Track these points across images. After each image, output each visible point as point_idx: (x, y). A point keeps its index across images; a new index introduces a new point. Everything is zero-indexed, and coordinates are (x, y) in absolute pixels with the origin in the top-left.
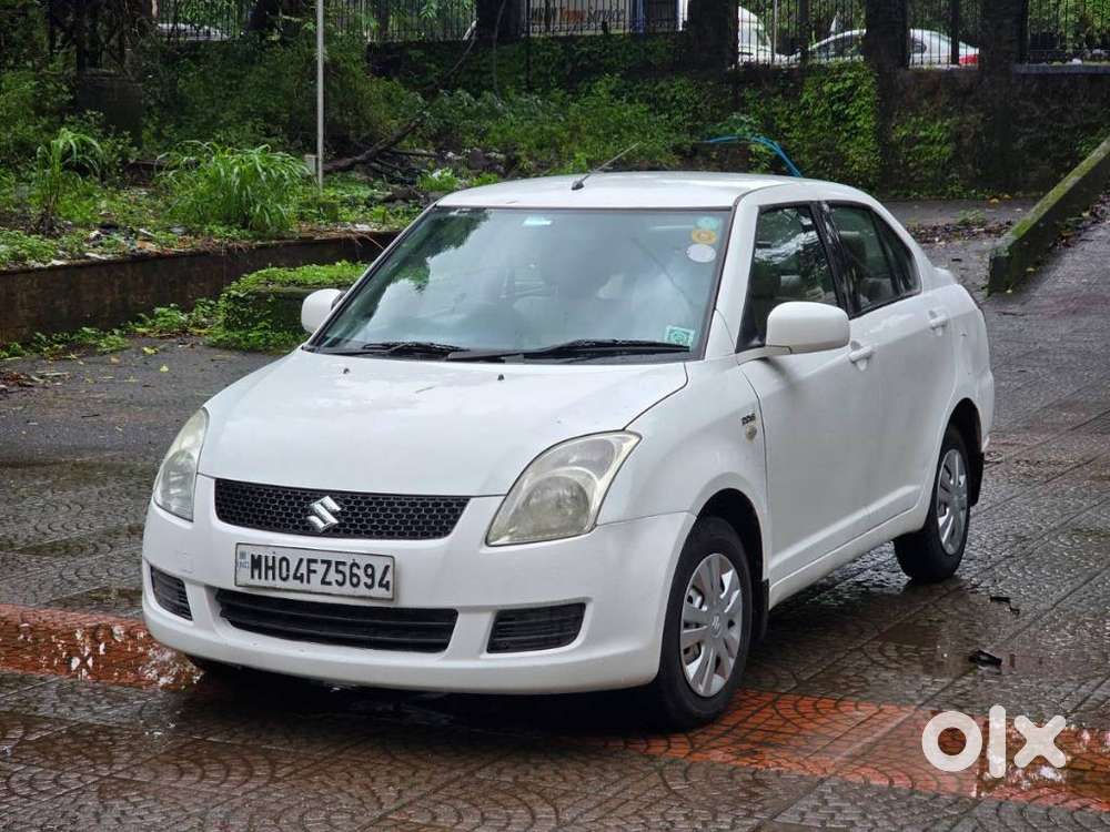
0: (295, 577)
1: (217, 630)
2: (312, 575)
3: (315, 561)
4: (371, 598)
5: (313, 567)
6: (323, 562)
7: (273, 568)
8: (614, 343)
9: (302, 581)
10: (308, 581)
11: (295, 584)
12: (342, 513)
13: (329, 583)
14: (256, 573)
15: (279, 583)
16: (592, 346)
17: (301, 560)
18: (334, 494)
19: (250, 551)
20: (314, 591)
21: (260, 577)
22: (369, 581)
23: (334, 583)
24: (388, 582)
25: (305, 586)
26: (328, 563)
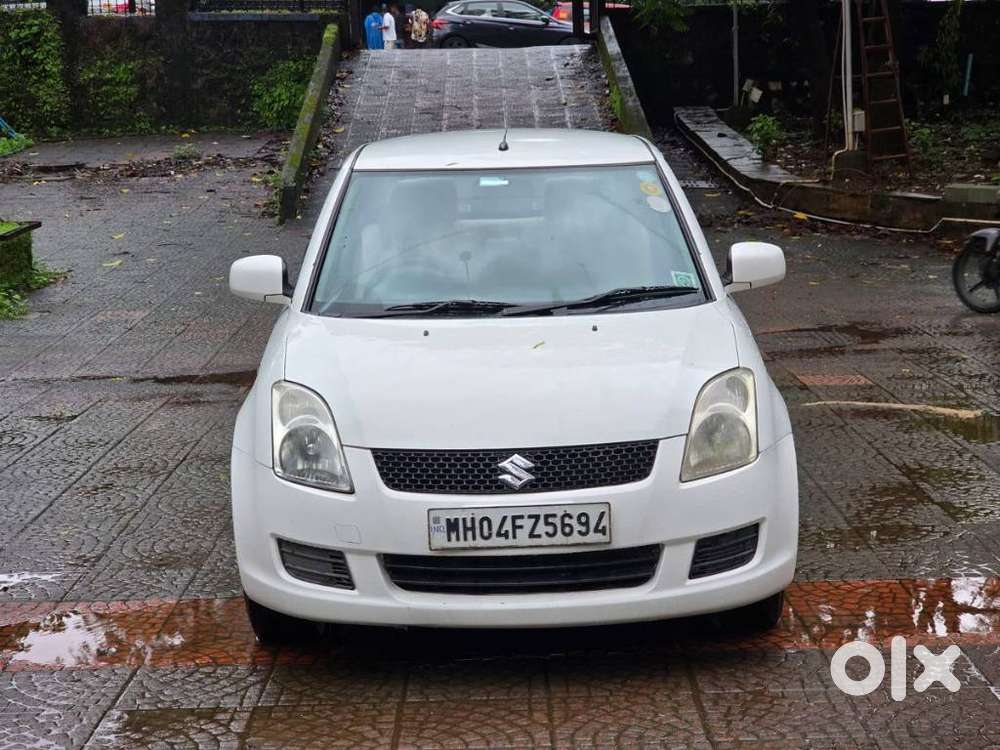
0: (499, 534)
1: (395, 597)
2: (518, 531)
3: (521, 517)
4: (585, 544)
5: (519, 522)
6: (530, 517)
7: (473, 528)
8: (643, 290)
9: (507, 537)
10: (514, 537)
11: (502, 541)
12: (536, 468)
13: (539, 536)
14: (453, 536)
15: (480, 542)
16: (627, 294)
17: (505, 518)
18: (521, 452)
19: (444, 516)
20: (522, 544)
21: (458, 539)
22: (583, 529)
23: (544, 535)
24: (604, 527)
25: (510, 542)
26: (537, 517)
